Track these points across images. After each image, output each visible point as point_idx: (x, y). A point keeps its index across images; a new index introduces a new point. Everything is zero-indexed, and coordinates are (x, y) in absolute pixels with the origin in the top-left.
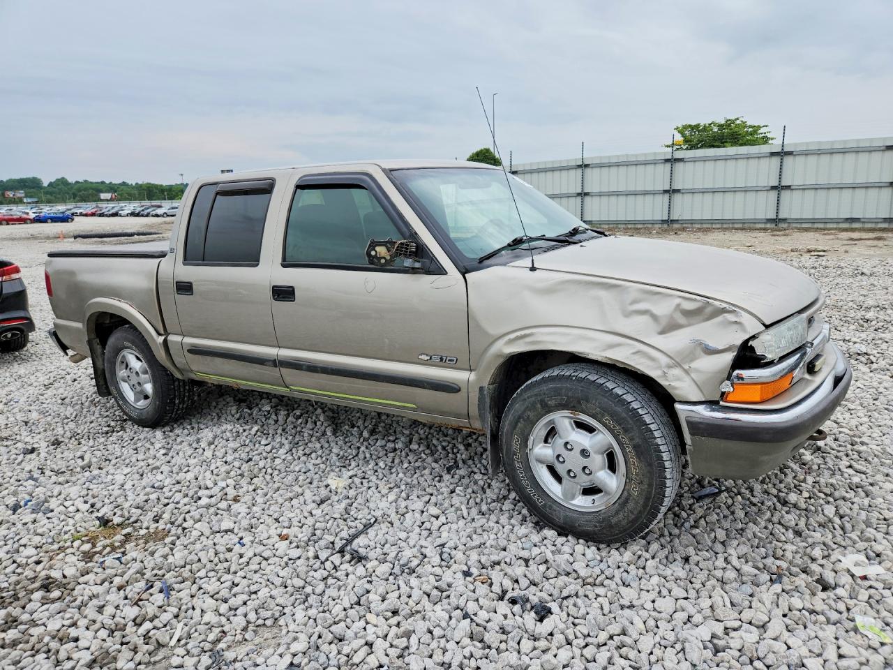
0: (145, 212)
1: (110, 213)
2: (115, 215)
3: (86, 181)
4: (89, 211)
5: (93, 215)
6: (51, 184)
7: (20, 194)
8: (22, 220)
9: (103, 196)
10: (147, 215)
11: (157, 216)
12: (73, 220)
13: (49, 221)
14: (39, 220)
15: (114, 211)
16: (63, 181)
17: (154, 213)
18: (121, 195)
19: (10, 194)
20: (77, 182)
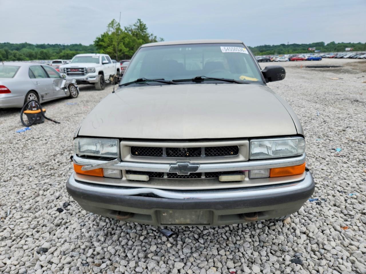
0: (355, 57)
1: (340, 57)
2: (342, 58)
3: (343, 43)
4: (331, 56)
5: (333, 57)
6: (328, 45)
7: (314, 49)
8: (302, 60)
9: (347, 49)
10: (356, 58)
11: (360, 58)
12: (321, 59)
13: (312, 60)
14: (309, 60)
15: (341, 56)
16: (333, 43)
17: (359, 57)
18: (355, 49)
19: (310, 49)
20: (339, 43)
